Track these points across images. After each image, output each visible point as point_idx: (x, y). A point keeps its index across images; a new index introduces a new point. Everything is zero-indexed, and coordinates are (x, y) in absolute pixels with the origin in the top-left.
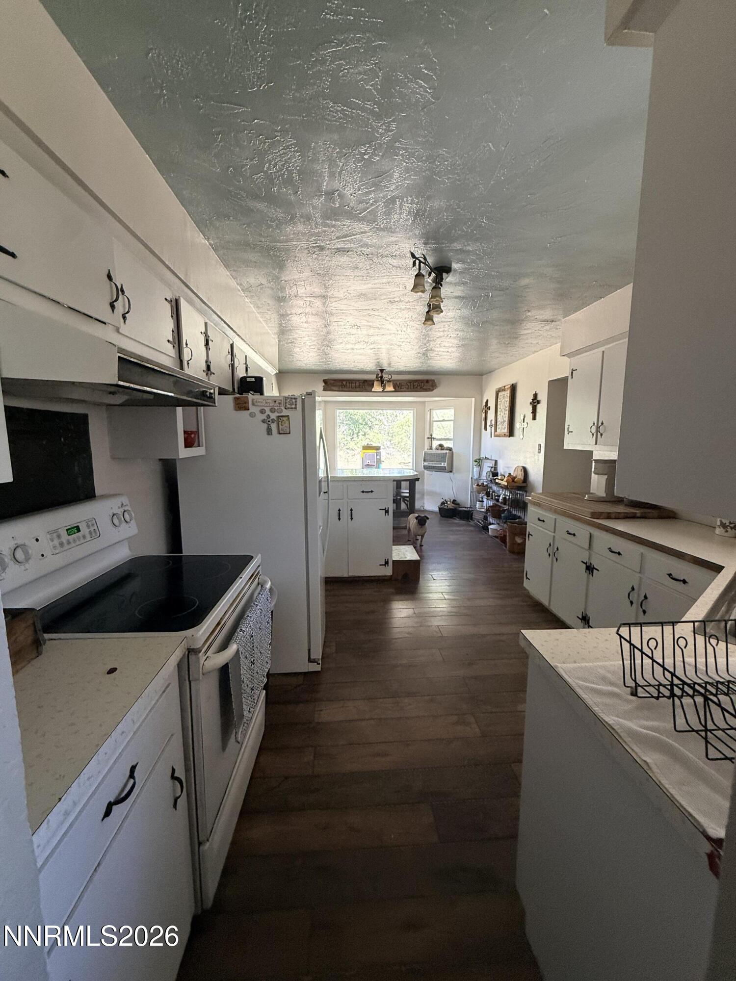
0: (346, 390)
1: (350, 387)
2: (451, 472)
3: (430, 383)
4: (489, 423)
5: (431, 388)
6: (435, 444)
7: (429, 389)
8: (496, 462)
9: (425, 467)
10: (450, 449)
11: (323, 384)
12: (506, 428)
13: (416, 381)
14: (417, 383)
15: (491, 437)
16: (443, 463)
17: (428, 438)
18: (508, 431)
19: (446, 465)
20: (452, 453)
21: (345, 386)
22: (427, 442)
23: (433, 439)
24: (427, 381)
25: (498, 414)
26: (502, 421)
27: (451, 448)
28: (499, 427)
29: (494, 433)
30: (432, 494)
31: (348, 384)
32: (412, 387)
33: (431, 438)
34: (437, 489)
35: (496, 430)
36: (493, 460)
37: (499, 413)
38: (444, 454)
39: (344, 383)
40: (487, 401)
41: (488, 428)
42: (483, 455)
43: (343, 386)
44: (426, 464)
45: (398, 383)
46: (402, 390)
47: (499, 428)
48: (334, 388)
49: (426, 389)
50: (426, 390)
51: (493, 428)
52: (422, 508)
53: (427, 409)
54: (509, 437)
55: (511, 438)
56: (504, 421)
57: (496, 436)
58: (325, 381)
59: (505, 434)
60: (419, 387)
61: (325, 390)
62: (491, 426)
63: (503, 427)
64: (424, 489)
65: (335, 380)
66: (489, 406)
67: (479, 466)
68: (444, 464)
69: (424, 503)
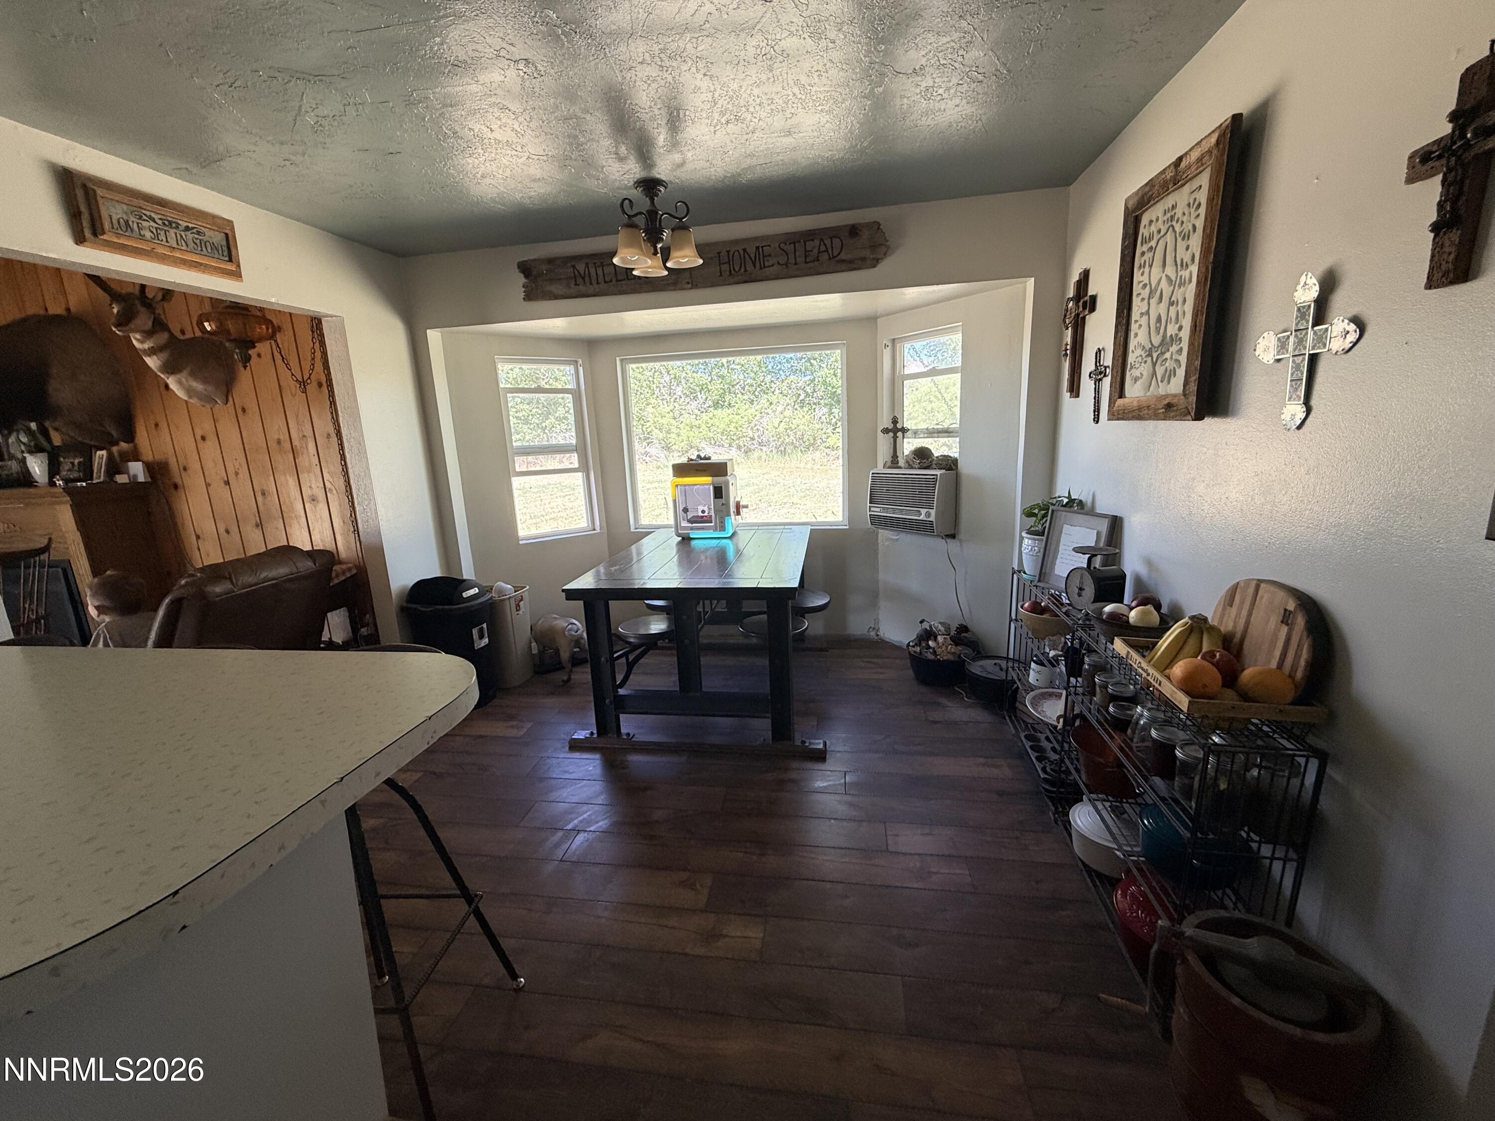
0: (591, 290)
1: (601, 279)
2: (953, 536)
3: (865, 234)
4: (1088, 365)
5: (867, 253)
6: (909, 446)
7: (863, 259)
8: (1116, 524)
9: (876, 521)
10: (949, 464)
11: (521, 279)
12: (1181, 372)
13: (809, 235)
14: (817, 242)
15: (1096, 420)
16: (923, 511)
17: (886, 431)
18: (1193, 387)
19: (932, 518)
20: (957, 477)
21: (583, 278)
22: (883, 443)
23: (900, 434)
24: (854, 230)
25: (1135, 315)
26: (1156, 341)
27: (955, 461)
28: (1136, 373)
29: (1111, 402)
30: (901, 596)
31: (593, 271)
32: (800, 260)
33: (896, 430)
34: (914, 584)
35: (1119, 390)
36: (1104, 516)
37: (1138, 306)
38: (927, 480)
39: (581, 267)
40: (1086, 275)
41: (1087, 385)
42: (1061, 491)
43: (580, 280)
44: (877, 511)
45: (752, 251)
46: (768, 271)
47: (1136, 380)
48: (555, 288)
49: (851, 262)
50: (852, 265)
51: (1107, 382)
52: (873, 633)
53: (884, 339)
54: (1199, 417)
55: (1208, 421)
56: (1167, 342)
57: (1116, 415)
58: (525, 269)
59: (1169, 406)
60: (825, 256)
61: (530, 295)
62: (1098, 374)
63: (1160, 371)
64: (877, 581)
65: (550, 261)
66: (1091, 292)
67: (1041, 534)
68: (928, 515)
69: (877, 621)
